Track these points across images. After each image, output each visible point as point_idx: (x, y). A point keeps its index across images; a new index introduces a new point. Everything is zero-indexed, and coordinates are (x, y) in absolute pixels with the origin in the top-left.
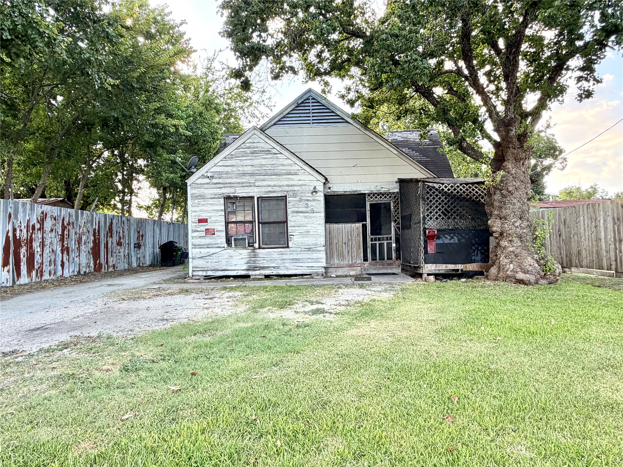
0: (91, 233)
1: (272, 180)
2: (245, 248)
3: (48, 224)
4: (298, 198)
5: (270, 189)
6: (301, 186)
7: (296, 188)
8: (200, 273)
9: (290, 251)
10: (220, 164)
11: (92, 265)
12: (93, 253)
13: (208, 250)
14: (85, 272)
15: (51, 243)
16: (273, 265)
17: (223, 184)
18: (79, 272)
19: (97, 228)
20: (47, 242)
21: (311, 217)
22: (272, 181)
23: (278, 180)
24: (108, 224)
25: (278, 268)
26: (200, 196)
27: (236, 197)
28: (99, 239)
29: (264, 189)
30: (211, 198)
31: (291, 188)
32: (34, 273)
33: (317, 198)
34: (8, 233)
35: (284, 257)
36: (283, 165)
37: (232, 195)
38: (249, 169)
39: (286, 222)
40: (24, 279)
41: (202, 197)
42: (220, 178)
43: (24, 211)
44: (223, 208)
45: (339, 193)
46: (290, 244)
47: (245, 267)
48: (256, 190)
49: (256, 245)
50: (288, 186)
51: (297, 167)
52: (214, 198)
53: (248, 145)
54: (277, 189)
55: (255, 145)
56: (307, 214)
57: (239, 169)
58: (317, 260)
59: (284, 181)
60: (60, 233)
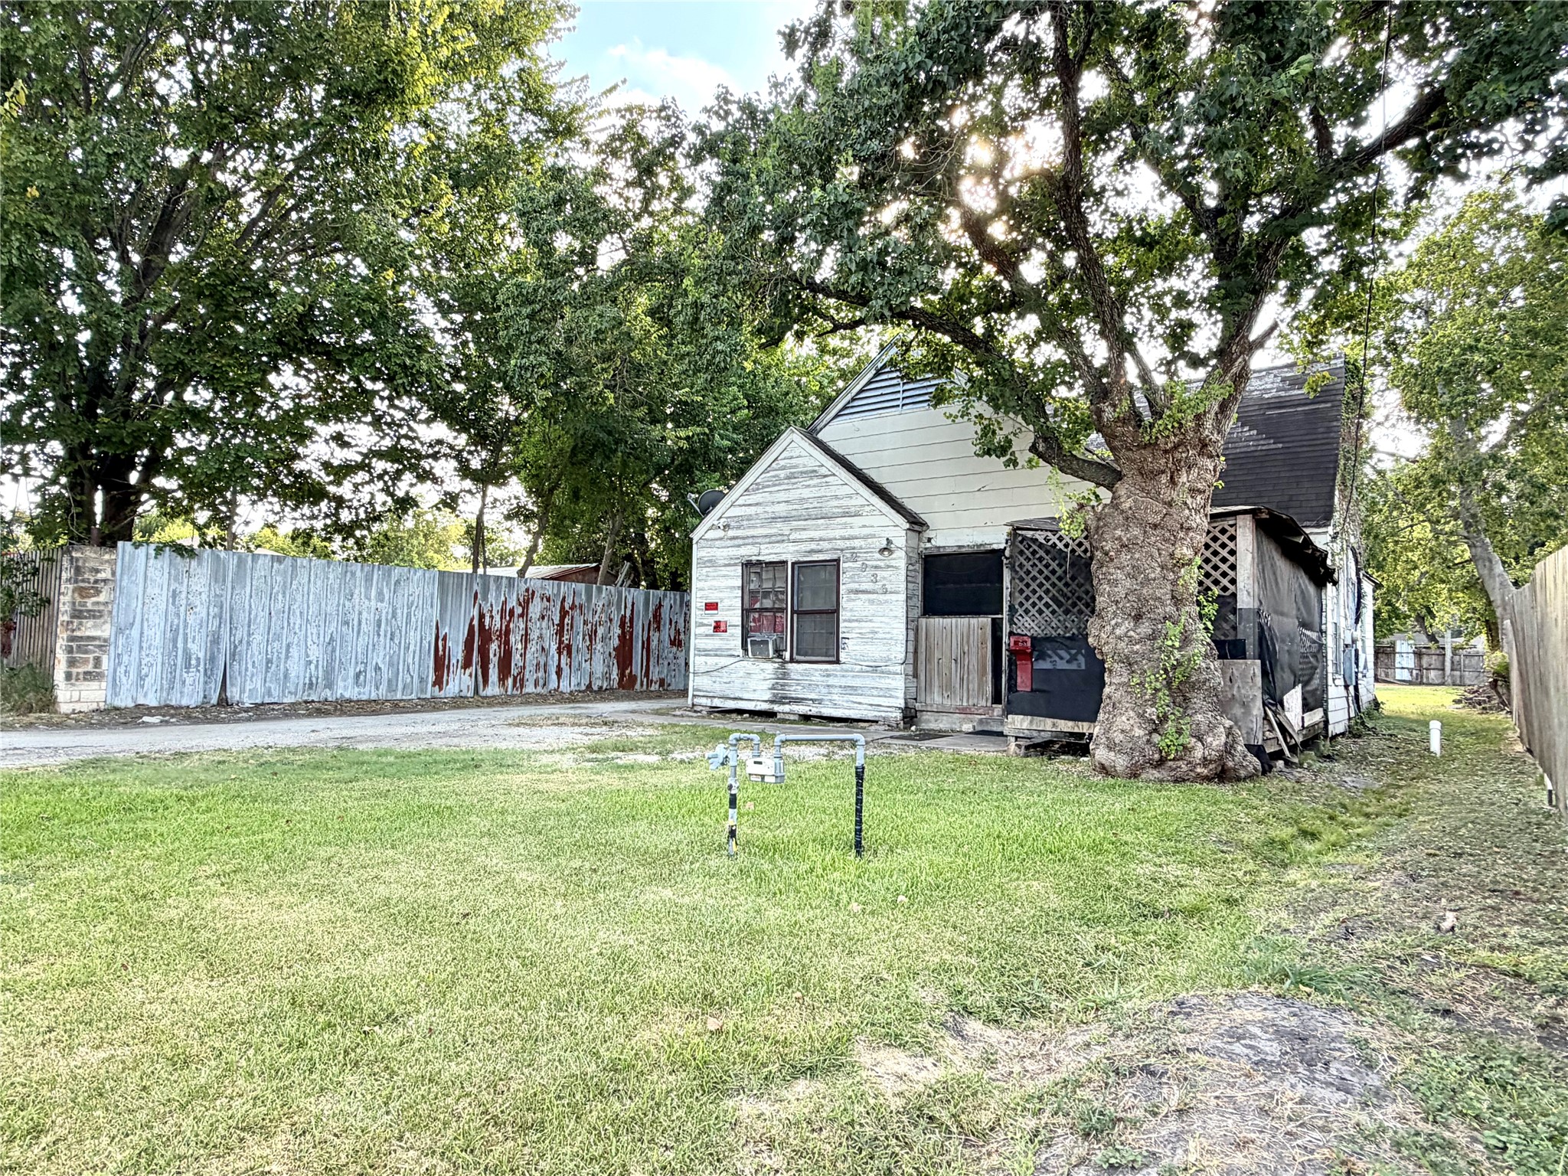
0: (616, 622)
1: (817, 528)
2: (768, 659)
3: (536, 609)
4: (858, 564)
5: (813, 546)
6: (865, 537)
7: (857, 543)
8: (703, 701)
9: (842, 670)
10: (740, 502)
11: (615, 675)
12: (617, 657)
13: (716, 660)
14: (601, 688)
15: (541, 637)
16: (813, 696)
17: (744, 538)
18: (589, 687)
19: (628, 614)
20: (534, 635)
21: (880, 603)
22: (817, 531)
23: (826, 529)
24: (651, 608)
25: (820, 701)
26: (710, 561)
27: (759, 563)
28: (631, 634)
29: (804, 547)
30: (726, 565)
31: (848, 543)
32: (510, 681)
33: (893, 563)
34: (472, 620)
35: (831, 681)
36: (836, 497)
37: (754, 558)
38: (781, 509)
39: (836, 611)
40: (493, 689)
41: (711, 563)
42: (738, 528)
43: (498, 588)
44: (739, 583)
45: (948, 551)
46: (843, 656)
47: (768, 696)
48: (792, 548)
49: (787, 655)
50: (843, 538)
51: (861, 501)
52: (729, 565)
53: (782, 463)
54: (825, 545)
55: (793, 461)
56: (874, 596)
57: (768, 509)
58: (887, 693)
59: (835, 530)
60: (557, 622)
